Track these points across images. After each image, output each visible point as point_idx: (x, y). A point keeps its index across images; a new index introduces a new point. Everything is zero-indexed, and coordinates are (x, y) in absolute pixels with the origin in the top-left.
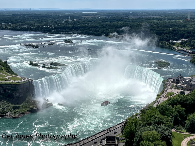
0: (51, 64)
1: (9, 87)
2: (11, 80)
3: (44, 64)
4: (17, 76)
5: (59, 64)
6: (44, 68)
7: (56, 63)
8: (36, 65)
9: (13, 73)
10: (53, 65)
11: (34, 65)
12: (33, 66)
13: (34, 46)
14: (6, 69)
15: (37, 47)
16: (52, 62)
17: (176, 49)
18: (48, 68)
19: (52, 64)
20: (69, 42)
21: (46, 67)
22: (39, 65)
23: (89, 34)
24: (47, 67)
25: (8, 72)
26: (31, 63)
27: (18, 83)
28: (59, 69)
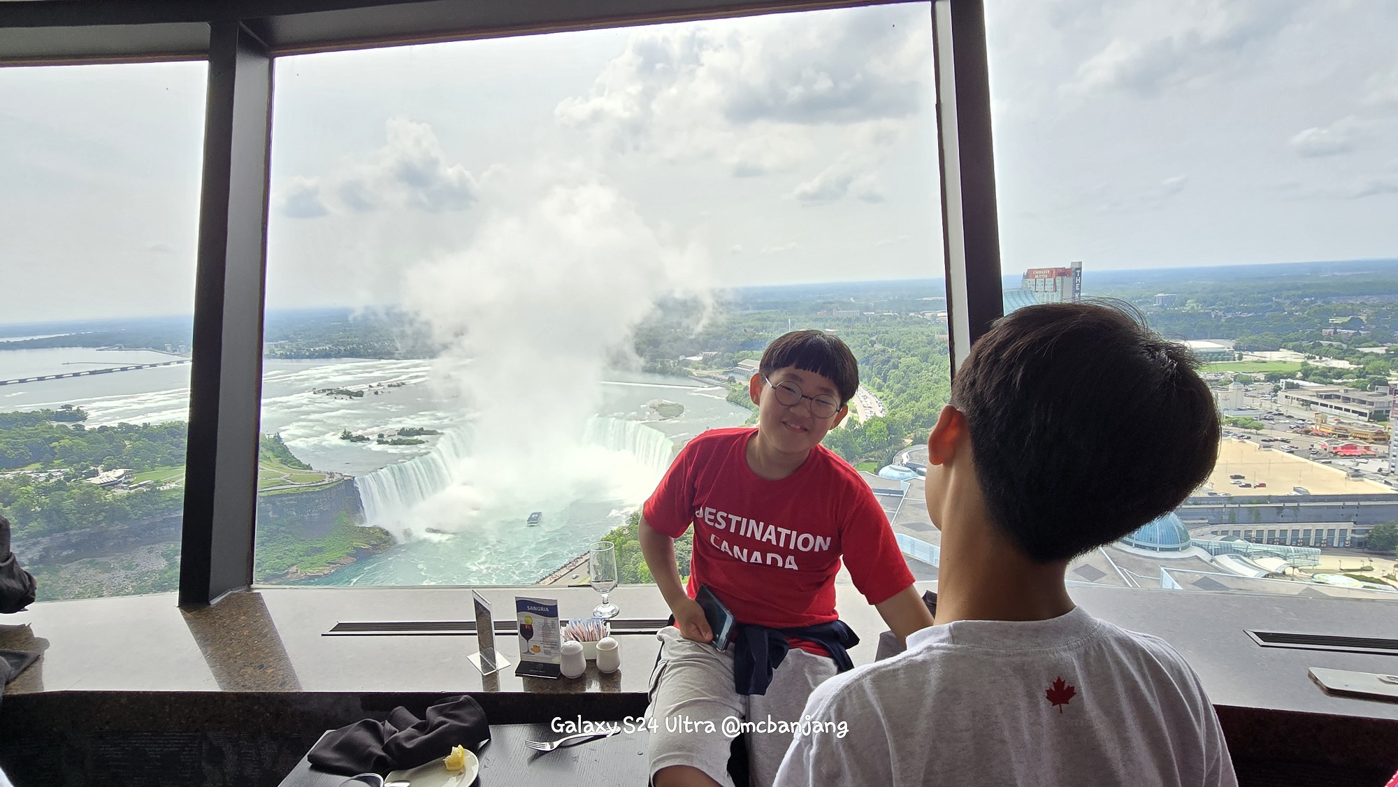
0: (398, 434)
1: (291, 499)
2: (294, 484)
3: (381, 436)
4: (311, 472)
5: (420, 432)
7: (412, 429)
8: (361, 439)
9: (297, 464)
10: (408, 436)
11: (355, 440)
12: (352, 441)
13: (350, 394)
14: (280, 457)
15: (360, 394)
16: (404, 429)
17: (694, 375)
18: (394, 443)
19: (402, 432)
21: (387, 443)
22: (368, 439)
24: (390, 440)
25: (284, 462)
26: (346, 436)
27: (315, 488)
28: (421, 442)
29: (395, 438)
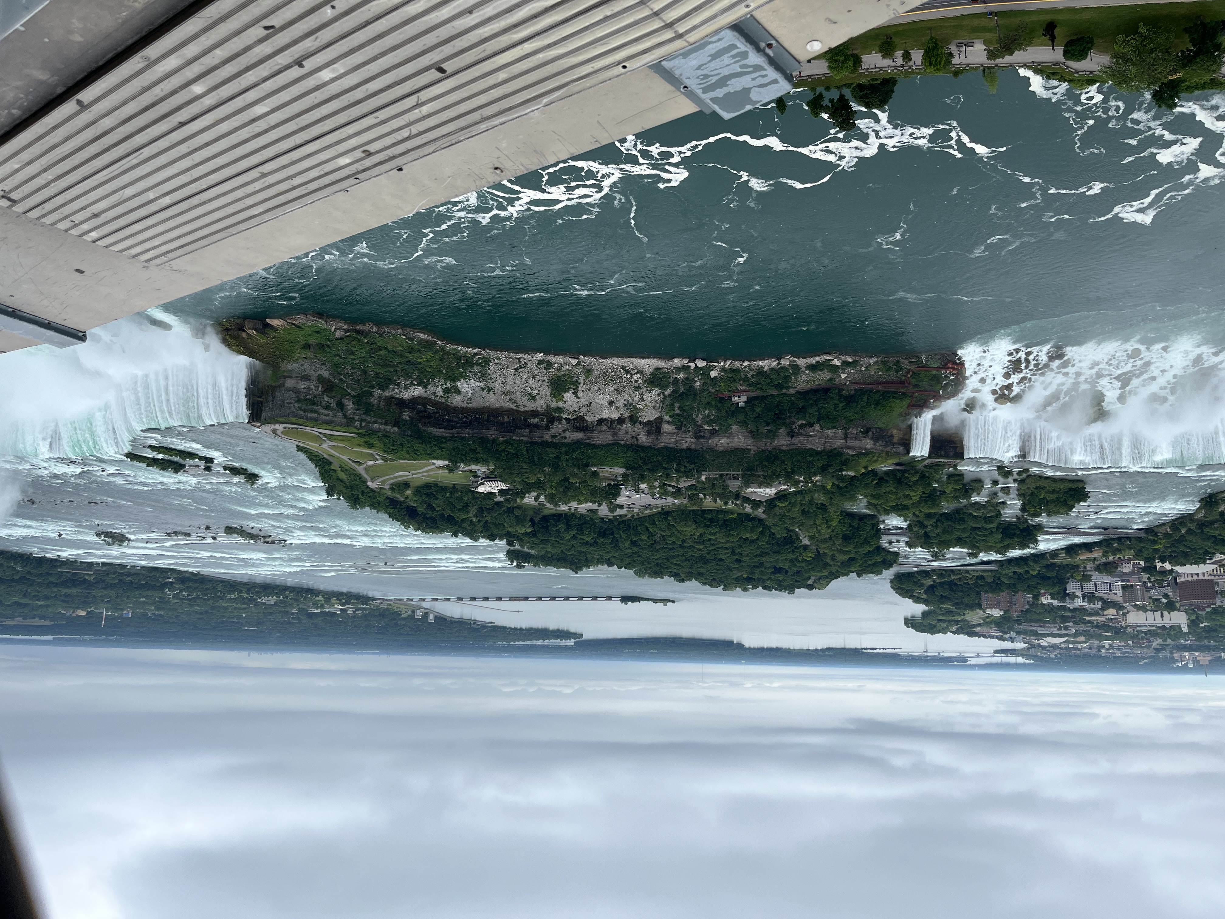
0: (183, 466)
1: (325, 415)
2: (318, 434)
3: (208, 469)
4: (297, 443)
5: (152, 462)
6: (208, 456)
7: (163, 469)
8: (235, 471)
9: (313, 457)
11: (242, 471)
12: (246, 470)
13: (241, 532)
15: (230, 530)
16: (176, 472)
18: (191, 455)
19: (178, 468)
20: (108, 534)
21: (201, 458)
22: (225, 468)
23: (25, 559)
24: (197, 460)
26: (252, 477)
27: (296, 421)
28: (153, 448)
29: (188, 462)
